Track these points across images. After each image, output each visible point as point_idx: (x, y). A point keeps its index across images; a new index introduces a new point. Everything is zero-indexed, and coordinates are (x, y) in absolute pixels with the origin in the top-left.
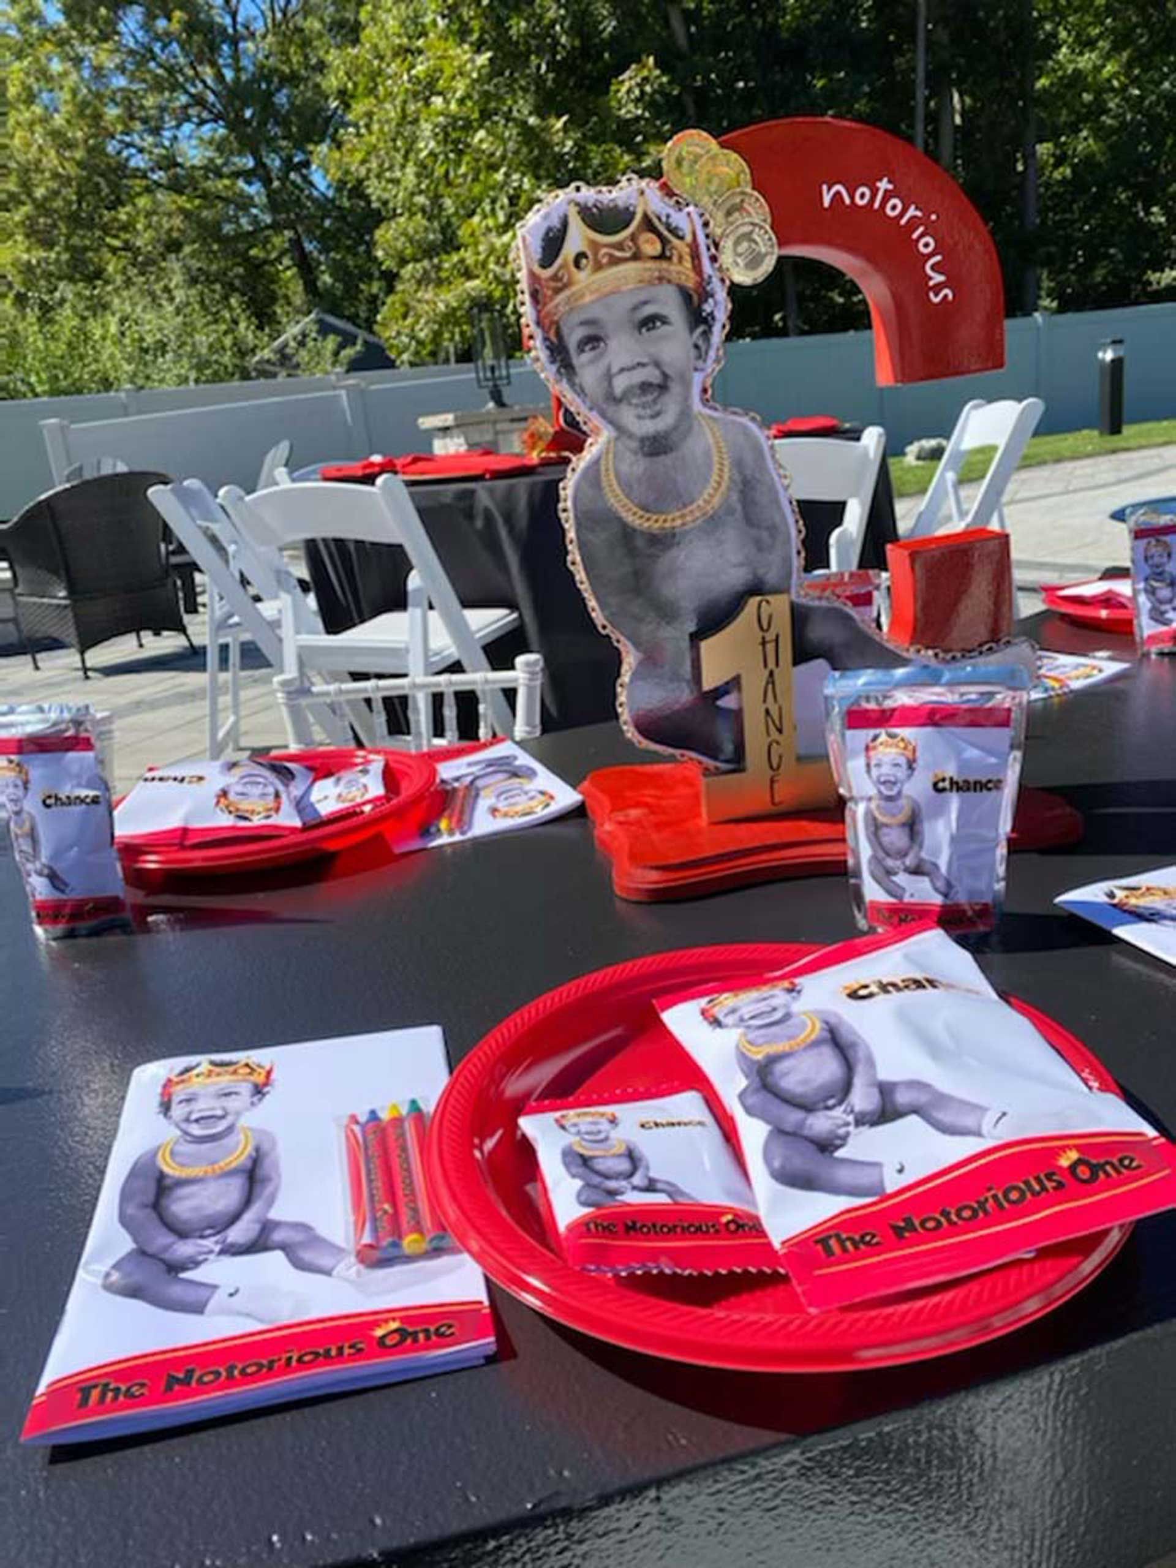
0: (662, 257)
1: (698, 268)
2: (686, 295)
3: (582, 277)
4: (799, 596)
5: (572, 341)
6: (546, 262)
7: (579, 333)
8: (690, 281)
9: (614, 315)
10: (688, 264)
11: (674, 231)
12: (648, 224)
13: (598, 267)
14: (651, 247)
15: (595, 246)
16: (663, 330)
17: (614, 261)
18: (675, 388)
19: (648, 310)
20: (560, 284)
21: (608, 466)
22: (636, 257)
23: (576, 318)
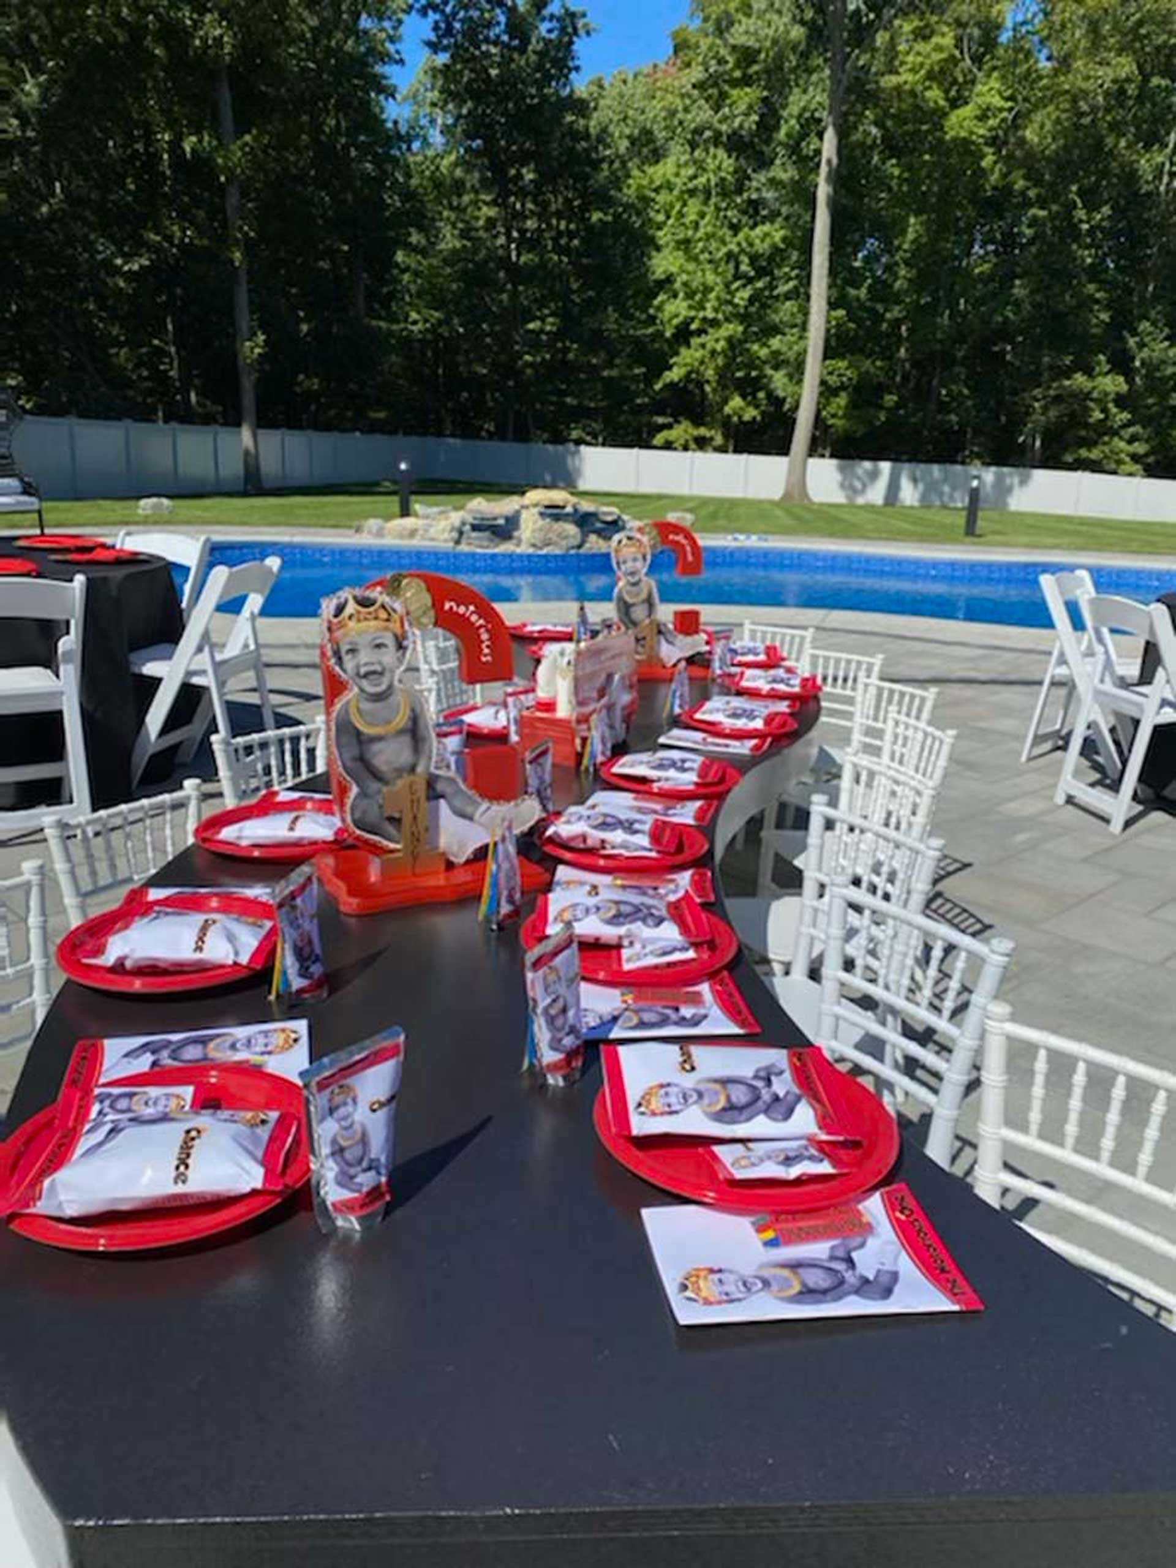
0: (388, 620)
1: (402, 625)
2: (396, 636)
3: (352, 624)
4: (437, 768)
5: (344, 648)
6: (336, 616)
7: (348, 647)
8: (399, 631)
9: (363, 641)
10: (398, 624)
11: (394, 611)
12: (383, 606)
13: (359, 621)
14: (383, 615)
15: (359, 612)
16: (384, 650)
17: (366, 619)
18: (388, 675)
19: (378, 641)
20: (341, 625)
21: (353, 704)
22: (376, 618)
23: (348, 639)
